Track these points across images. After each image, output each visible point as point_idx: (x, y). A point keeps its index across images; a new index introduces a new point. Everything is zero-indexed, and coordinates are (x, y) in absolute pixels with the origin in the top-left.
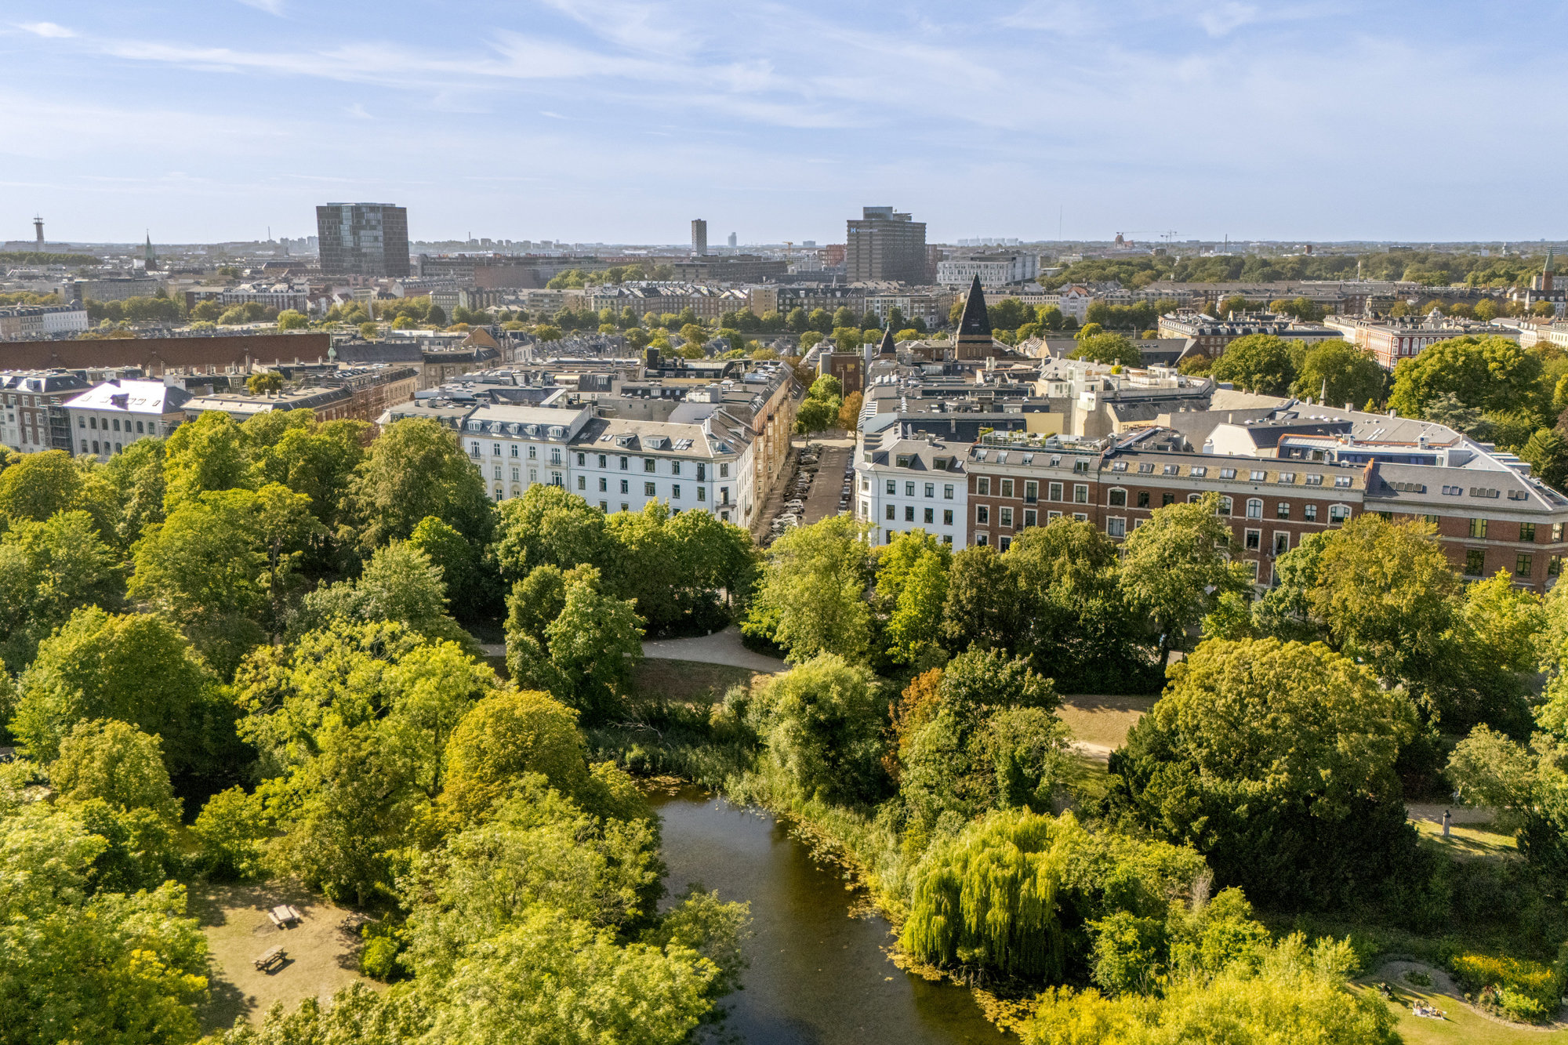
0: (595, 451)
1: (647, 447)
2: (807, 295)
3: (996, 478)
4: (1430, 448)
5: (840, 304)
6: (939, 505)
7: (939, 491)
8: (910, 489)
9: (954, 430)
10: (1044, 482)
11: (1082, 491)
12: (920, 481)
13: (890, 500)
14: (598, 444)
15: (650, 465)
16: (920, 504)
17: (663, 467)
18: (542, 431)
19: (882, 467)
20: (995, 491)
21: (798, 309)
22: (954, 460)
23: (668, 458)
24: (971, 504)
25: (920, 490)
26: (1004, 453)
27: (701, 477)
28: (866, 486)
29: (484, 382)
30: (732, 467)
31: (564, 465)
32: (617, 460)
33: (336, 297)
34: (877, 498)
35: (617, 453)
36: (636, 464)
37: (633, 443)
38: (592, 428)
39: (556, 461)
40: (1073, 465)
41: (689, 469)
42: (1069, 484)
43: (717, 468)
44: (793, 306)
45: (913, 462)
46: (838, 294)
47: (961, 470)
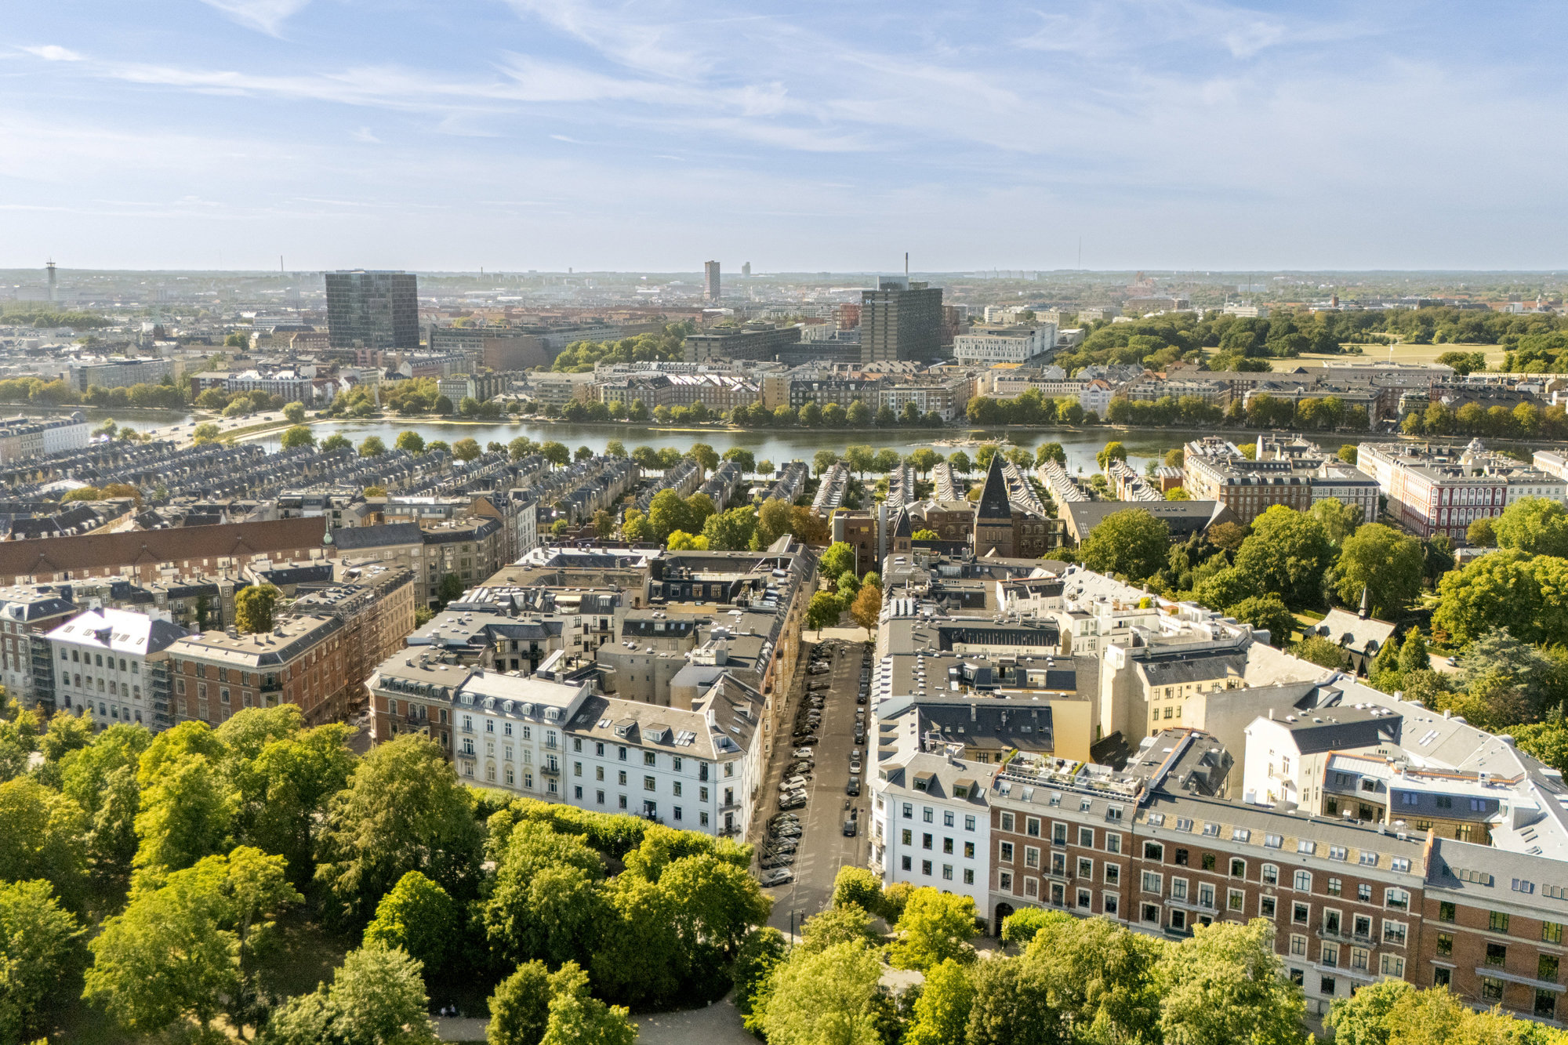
0: (593, 739)
1: (648, 738)
2: (820, 388)
3: (1021, 816)
4: (1491, 785)
5: (854, 398)
6: (960, 837)
7: (959, 821)
8: (928, 815)
9: (974, 718)
10: (1074, 826)
11: (1113, 840)
12: (939, 807)
13: (907, 824)
14: (595, 732)
15: (650, 758)
16: (939, 834)
17: (664, 762)
18: (537, 711)
19: (897, 789)
20: (1020, 829)
21: (811, 403)
22: (975, 787)
23: (670, 753)
24: (994, 838)
25: (938, 817)
26: (1029, 789)
27: (704, 776)
28: (881, 804)
29: (482, 610)
30: (737, 766)
31: (559, 748)
32: (616, 750)
33: (342, 381)
34: (893, 821)
35: (615, 743)
36: (635, 755)
37: (633, 733)
38: (589, 711)
39: (552, 744)
40: (1105, 812)
41: (691, 768)
42: (1100, 832)
43: (720, 769)
44: (806, 399)
45: (930, 786)
46: (852, 387)
47: (982, 802)
